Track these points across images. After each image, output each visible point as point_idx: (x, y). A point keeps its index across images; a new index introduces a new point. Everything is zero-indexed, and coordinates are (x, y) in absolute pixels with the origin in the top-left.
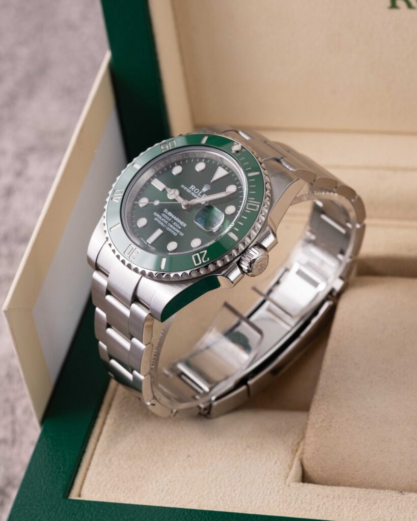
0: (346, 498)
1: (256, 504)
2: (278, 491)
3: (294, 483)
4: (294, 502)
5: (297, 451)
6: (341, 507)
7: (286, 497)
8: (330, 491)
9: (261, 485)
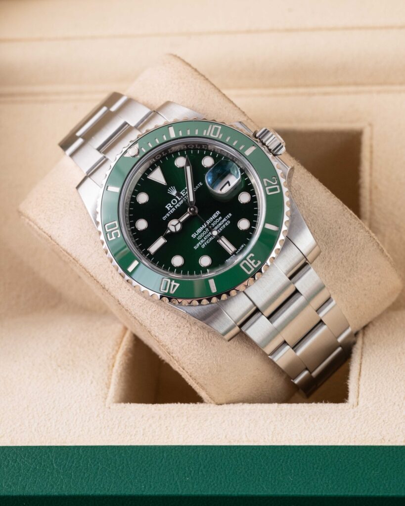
0: (173, 417)
1: (75, 432)
2: (98, 416)
3: (115, 404)
4: (117, 426)
5: (113, 366)
6: (169, 428)
7: (108, 422)
8: (155, 410)
9: (78, 411)
